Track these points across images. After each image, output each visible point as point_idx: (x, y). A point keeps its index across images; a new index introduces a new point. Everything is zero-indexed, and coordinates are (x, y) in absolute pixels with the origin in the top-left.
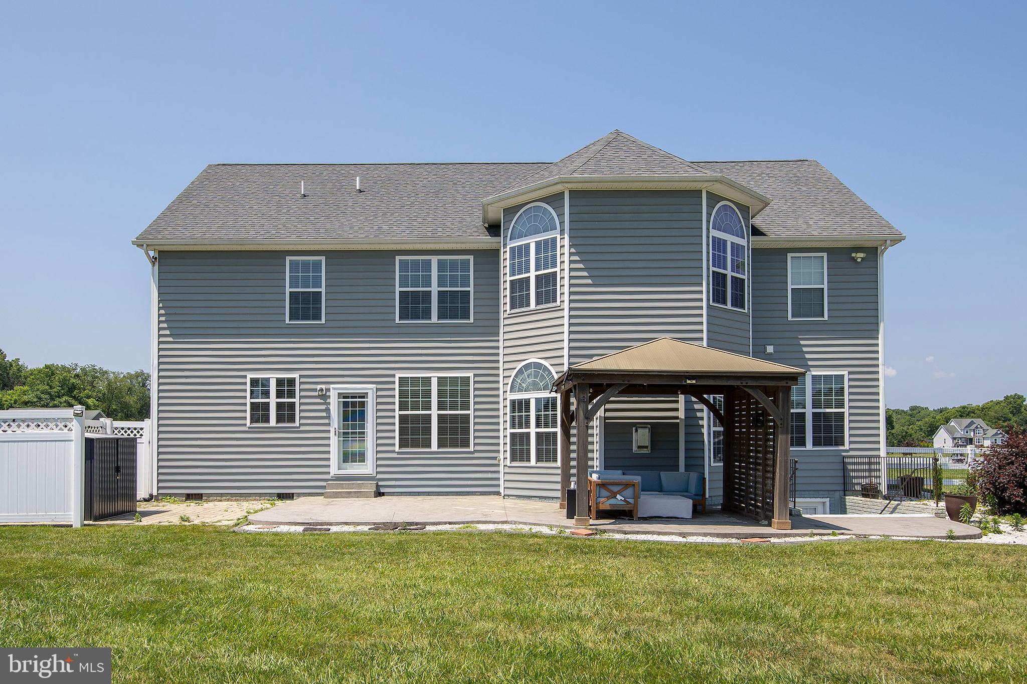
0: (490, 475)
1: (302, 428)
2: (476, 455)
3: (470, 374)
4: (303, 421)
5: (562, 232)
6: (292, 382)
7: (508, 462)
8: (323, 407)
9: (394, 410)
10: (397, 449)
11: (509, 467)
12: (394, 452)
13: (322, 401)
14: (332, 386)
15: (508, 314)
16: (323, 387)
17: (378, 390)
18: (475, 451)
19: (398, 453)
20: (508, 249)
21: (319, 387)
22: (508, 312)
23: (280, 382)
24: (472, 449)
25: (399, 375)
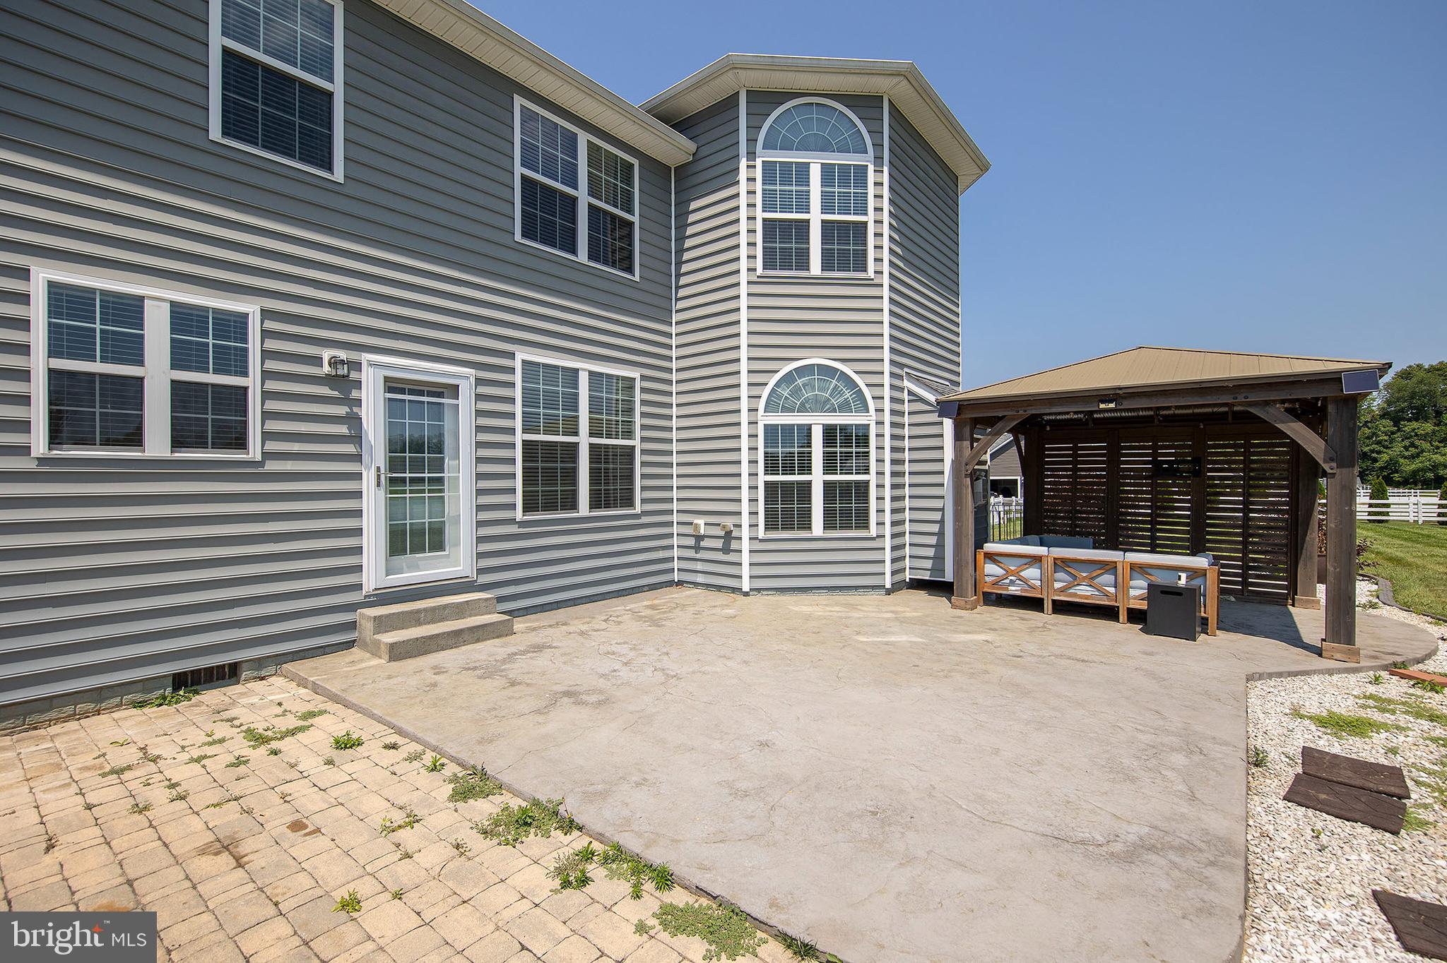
0: (661, 554)
1: (271, 466)
2: (645, 520)
3: (634, 373)
4: (272, 446)
5: (878, 160)
6: (234, 326)
7: (761, 533)
8: (342, 410)
9: (512, 431)
10: (519, 514)
11: (761, 541)
12: (512, 521)
13: (335, 393)
14: (366, 357)
15: (758, 277)
16: (342, 355)
17: (480, 382)
18: (645, 513)
19: (522, 524)
20: (759, 162)
21: (327, 354)
22: (760, 271)
23: (182, 318)
24: (638, 510)
25: (522, 355)
